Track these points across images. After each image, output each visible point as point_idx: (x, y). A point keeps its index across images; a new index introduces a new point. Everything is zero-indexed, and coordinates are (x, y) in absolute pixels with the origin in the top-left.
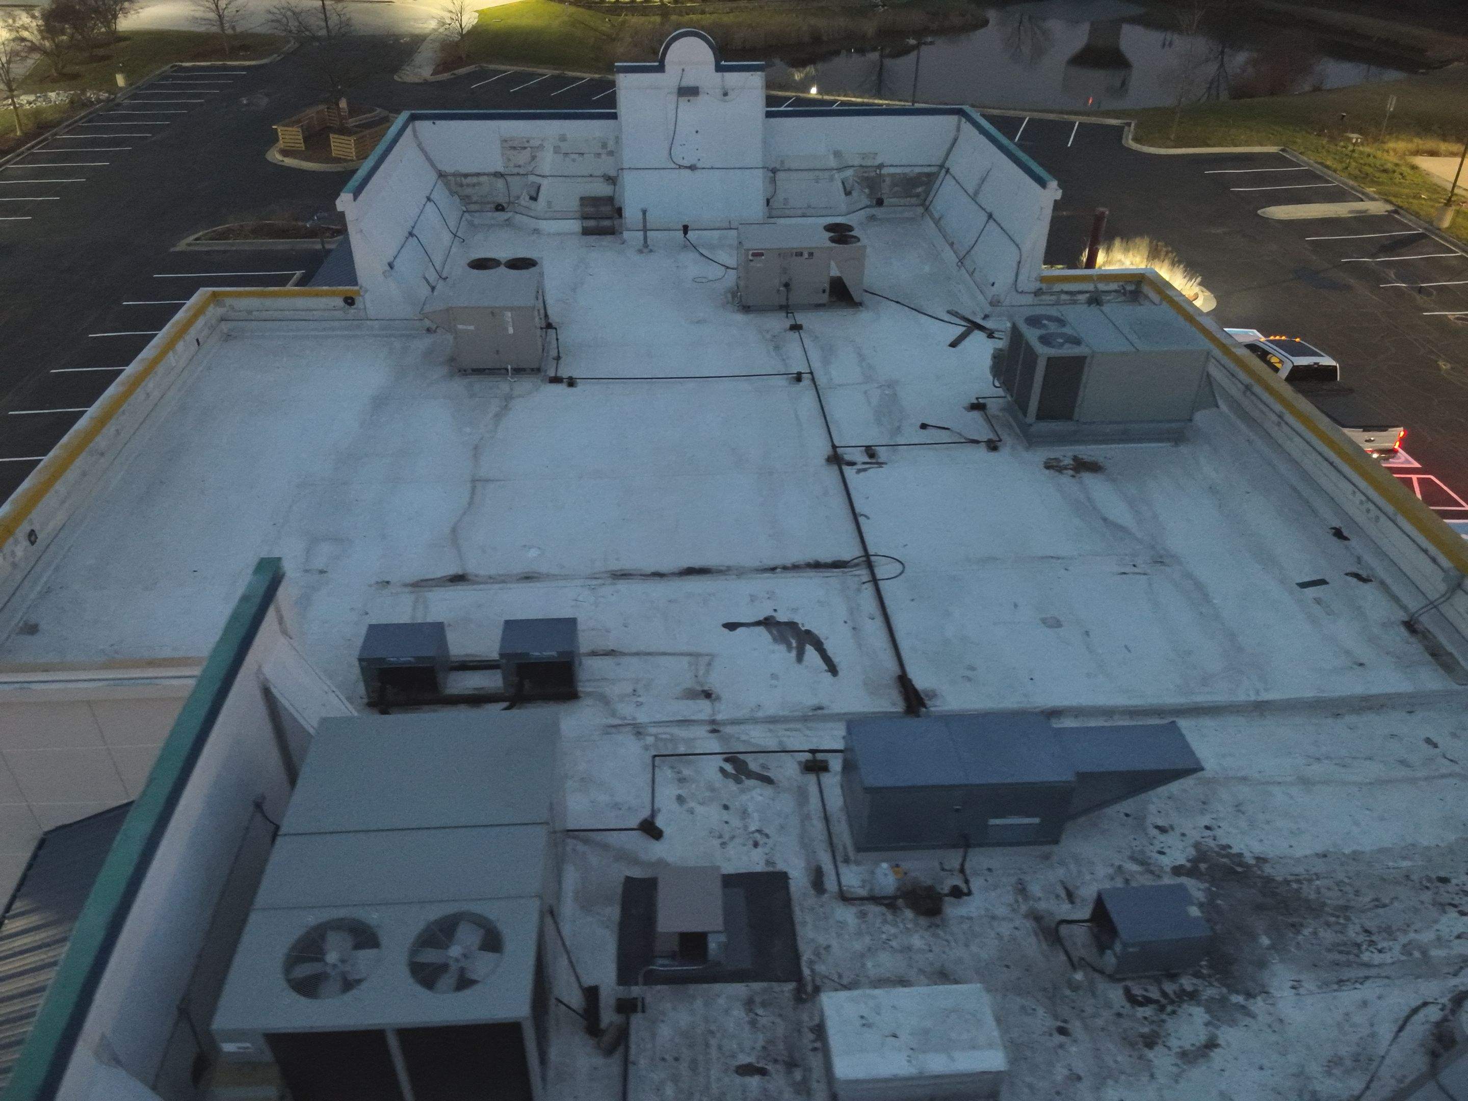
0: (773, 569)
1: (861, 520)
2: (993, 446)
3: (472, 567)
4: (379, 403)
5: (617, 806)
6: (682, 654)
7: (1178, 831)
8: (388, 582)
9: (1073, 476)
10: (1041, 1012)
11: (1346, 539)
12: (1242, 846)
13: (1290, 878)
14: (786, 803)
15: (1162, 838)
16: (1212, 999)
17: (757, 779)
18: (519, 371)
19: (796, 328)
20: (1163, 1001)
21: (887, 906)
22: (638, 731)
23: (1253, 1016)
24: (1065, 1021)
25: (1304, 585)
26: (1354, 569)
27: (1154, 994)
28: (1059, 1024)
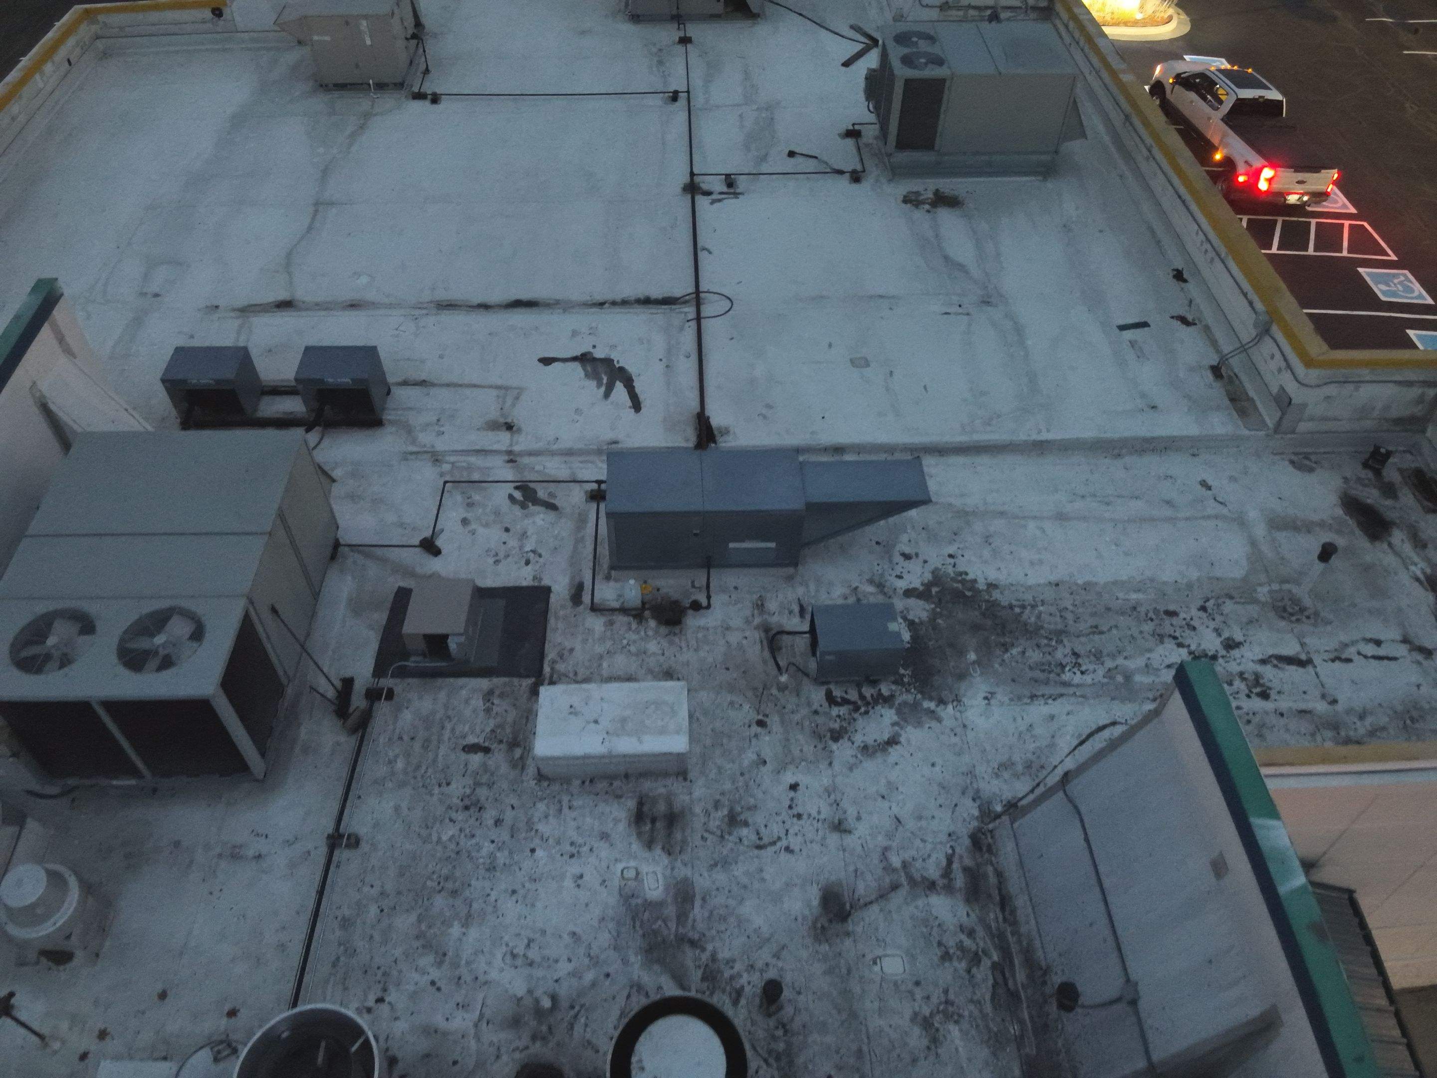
0: (601, 304)
1: (702, 255)
2: (856, 177)
3: (301, 293)
4: (238, 121)
5: (402, 525)
6: (491, 387)
7: (921, 558)
8: (217, 307)
9: (928, 211)
10: (746, 707)
11: (1185, 281)
12: (979, 573)
13: (1014, 603)
14: (564, 528)
15: (906, 564)
16: (905, 703)
17: (542, 505)
18: (381, 86)
19: (685, 41)
20: (859, 703)
21: (635, 617)
22: (436, 458)
23: (939, 720)
24: (766, 716)
25: (1122, 328)
26: (1181, 312)
27: (853, 695)
28: (760, 717)
